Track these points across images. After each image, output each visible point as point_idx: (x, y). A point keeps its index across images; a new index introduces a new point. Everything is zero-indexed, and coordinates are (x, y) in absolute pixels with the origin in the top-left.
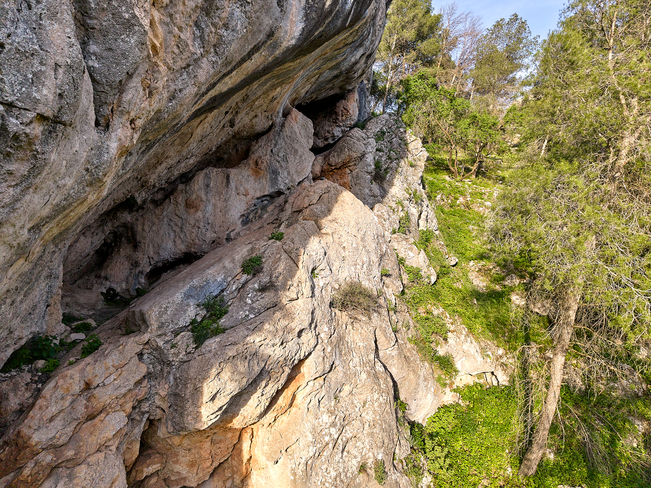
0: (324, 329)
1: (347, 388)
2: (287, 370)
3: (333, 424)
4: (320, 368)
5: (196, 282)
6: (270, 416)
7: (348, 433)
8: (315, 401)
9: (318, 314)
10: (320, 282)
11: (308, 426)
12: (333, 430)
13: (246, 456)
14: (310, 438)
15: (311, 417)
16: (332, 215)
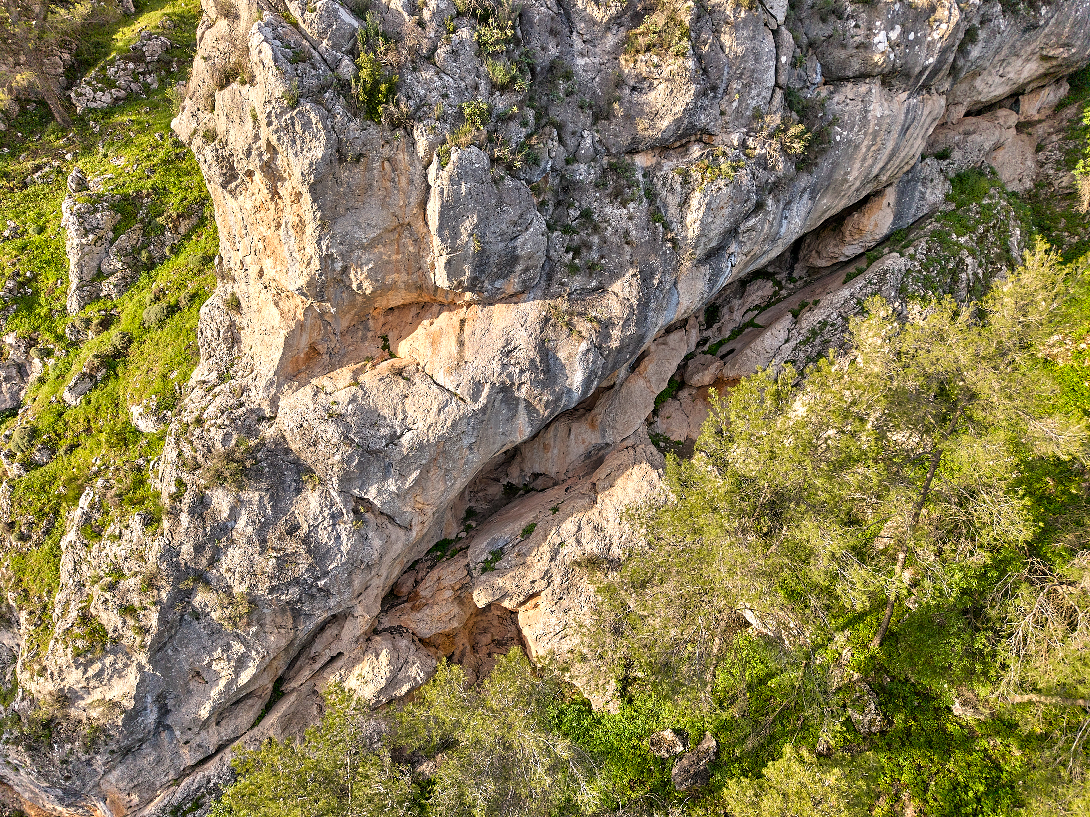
1: (572, 611)
2: (526, 596)
3: (558, 625)
4: (551, 598)
5: (496, 536)
6: (523, 608)
7: (568, 632)
8: (549, 610)
9: (554, 571)
12: (557, 628)
15: (546, 616)
16: (612, 490)
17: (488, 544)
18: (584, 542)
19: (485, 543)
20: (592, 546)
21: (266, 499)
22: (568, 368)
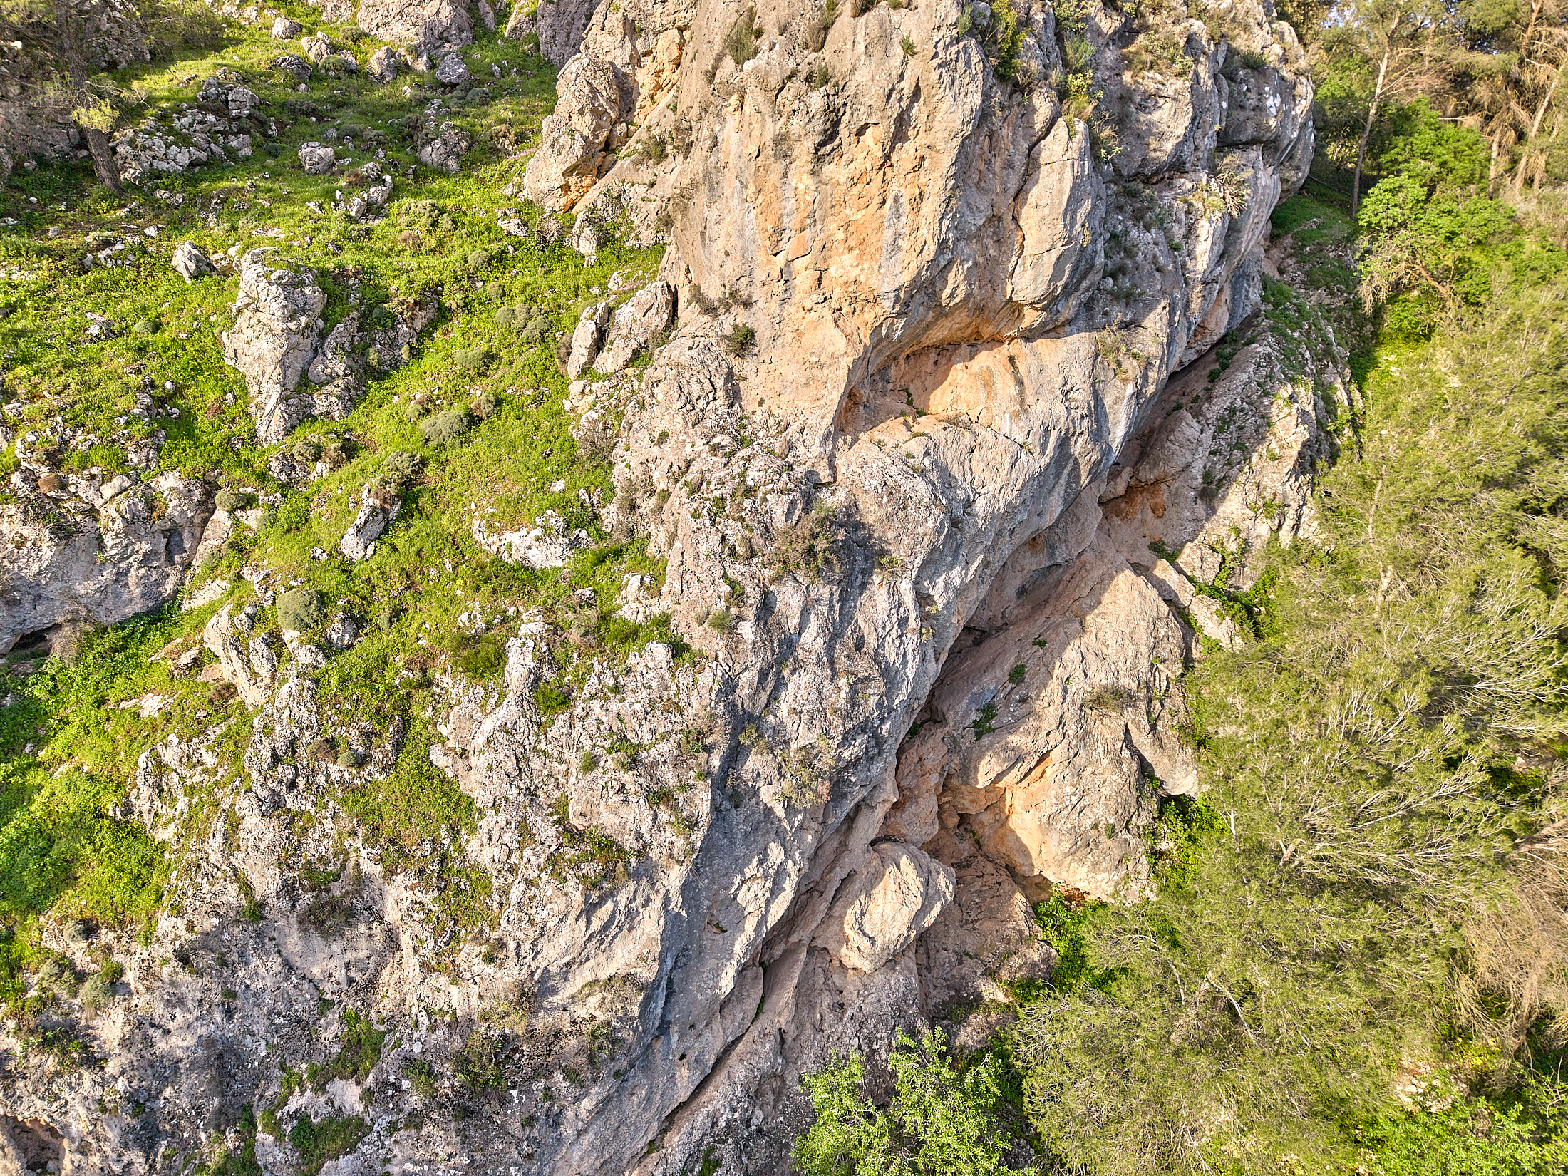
0: (1071, 728)
1: (1089, 769)
2: (1037, 758)
3: (1074, 794)
4: (1065, 755)
5: (976, 689)
6: (1025, 783)
7: (1086, 801)
8: (1060, 777)
9: (1067, 716)
10: (1072, 688)
11: (1053, 793)
12: (1073, 798)
13: (1008, 803)
14: (1054, 800)
15: (1056, 787)
16: (1101, 608)
17: (971, 702)
18: (1090, 673)
19: (965, 703)
20: (1101, 678)
21: (836, 596)
22: (1111, 418)
